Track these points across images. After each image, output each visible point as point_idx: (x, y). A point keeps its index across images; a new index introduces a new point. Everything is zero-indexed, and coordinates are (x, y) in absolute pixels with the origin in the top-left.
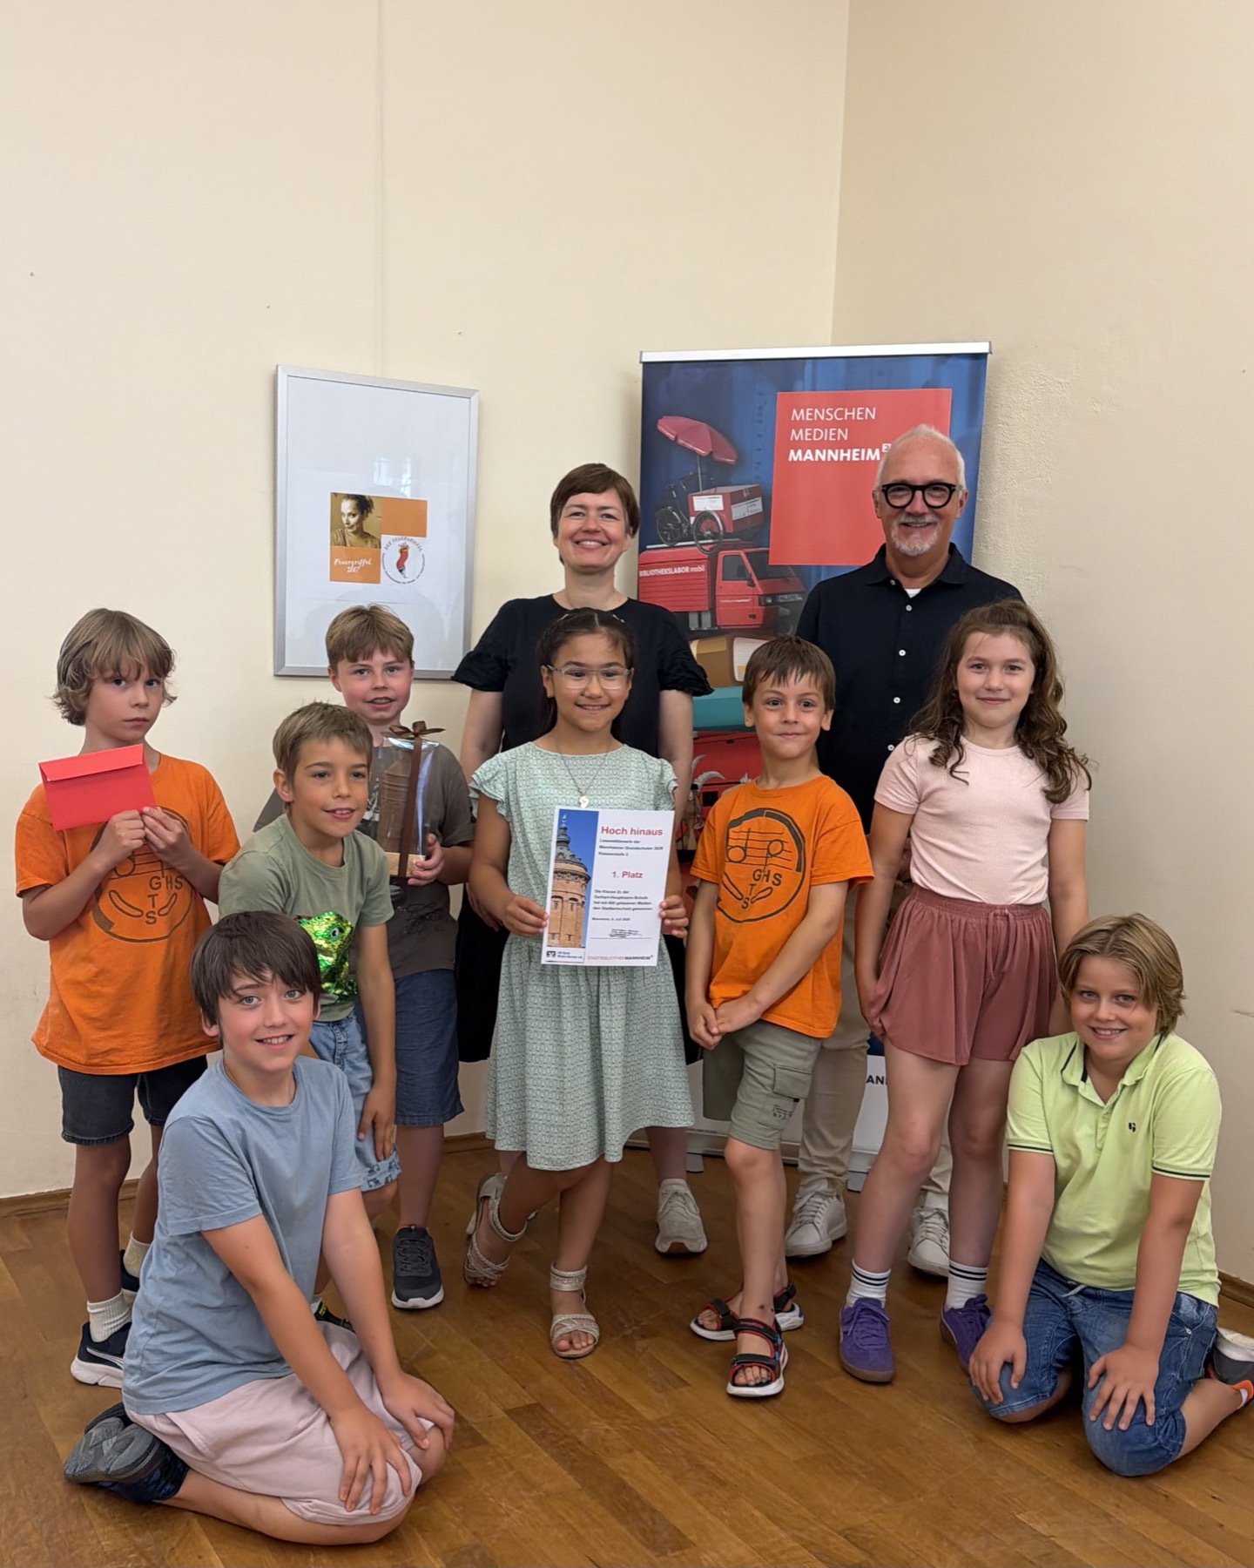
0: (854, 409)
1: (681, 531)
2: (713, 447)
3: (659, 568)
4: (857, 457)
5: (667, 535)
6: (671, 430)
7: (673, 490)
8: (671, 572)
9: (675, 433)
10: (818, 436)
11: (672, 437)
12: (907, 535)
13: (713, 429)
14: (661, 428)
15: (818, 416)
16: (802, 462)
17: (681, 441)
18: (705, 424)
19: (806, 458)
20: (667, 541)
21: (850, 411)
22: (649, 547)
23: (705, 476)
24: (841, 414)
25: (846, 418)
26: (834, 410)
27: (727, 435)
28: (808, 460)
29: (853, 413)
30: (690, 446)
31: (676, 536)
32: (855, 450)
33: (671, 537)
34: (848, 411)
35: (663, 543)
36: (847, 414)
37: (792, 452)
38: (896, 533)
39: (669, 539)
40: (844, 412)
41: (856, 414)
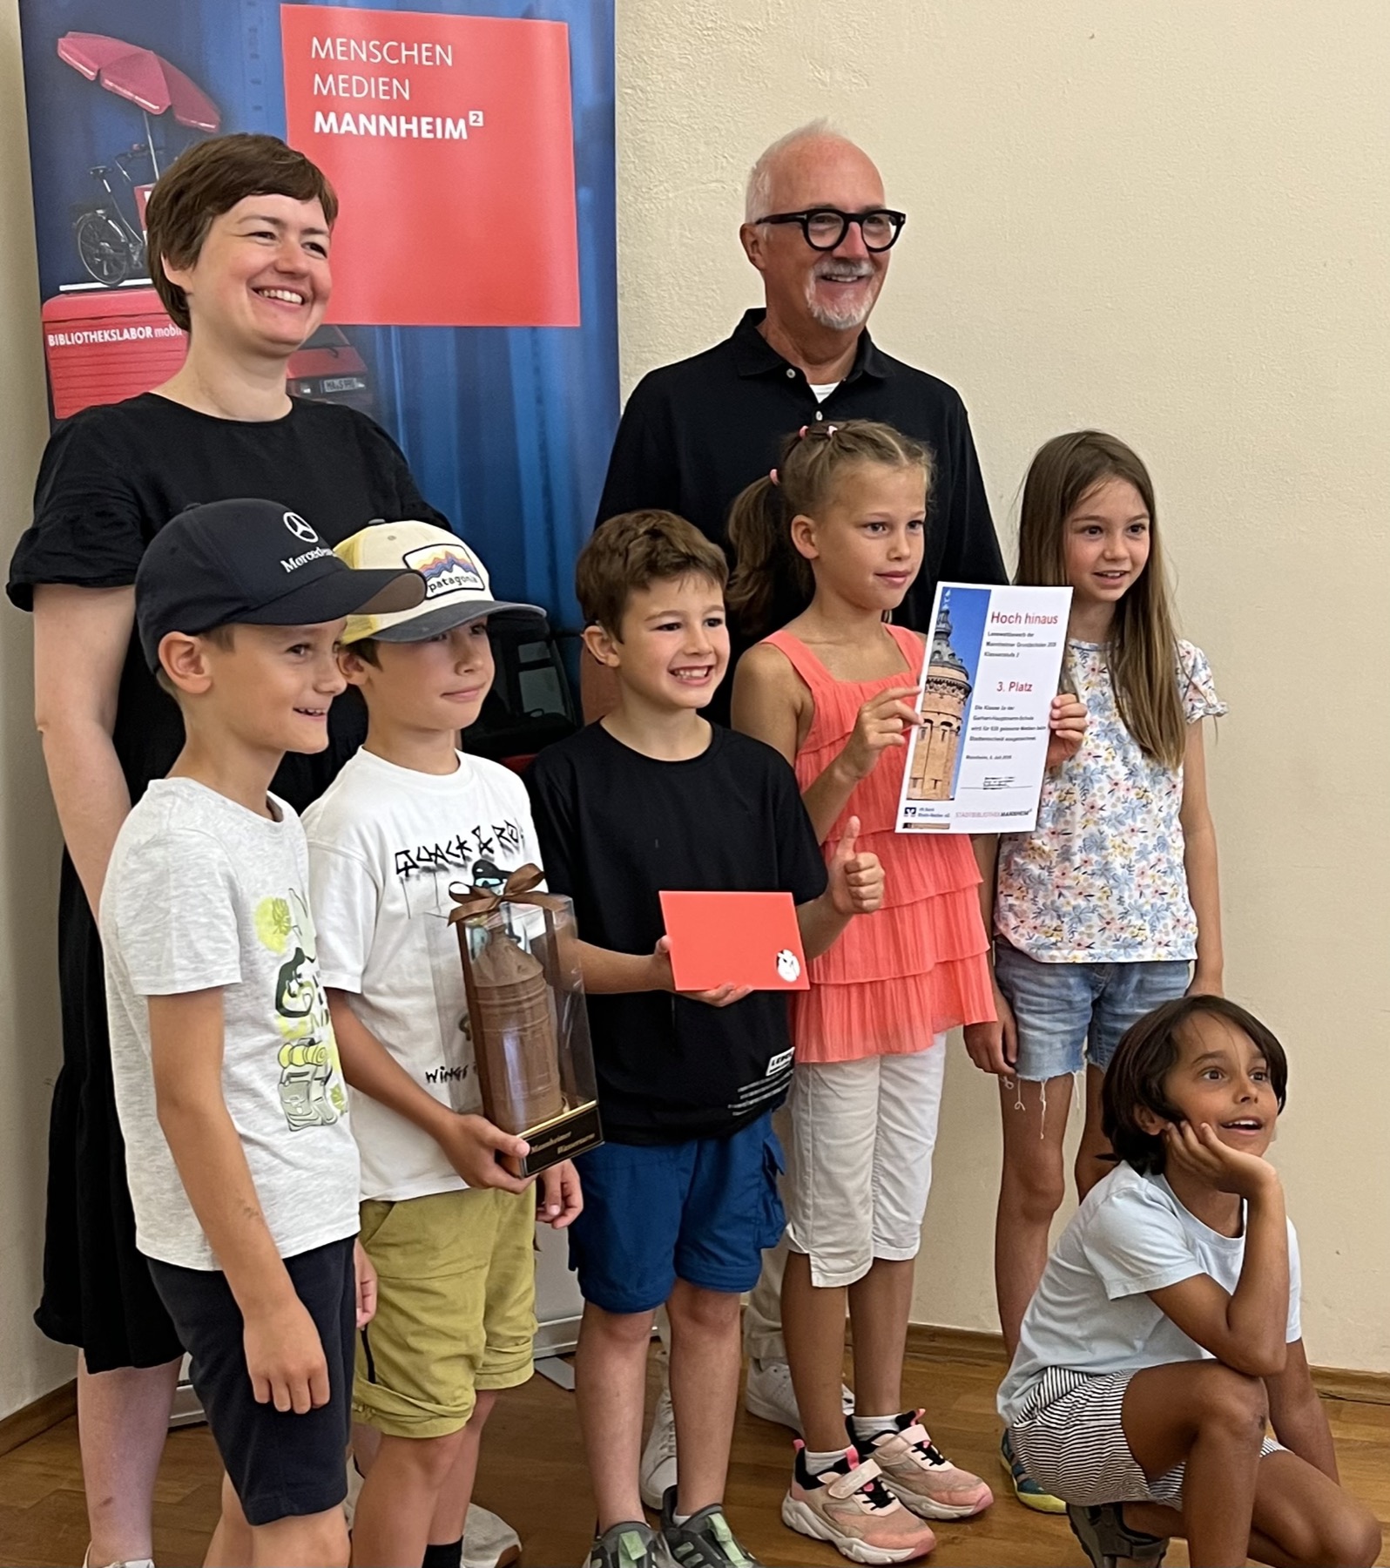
0: (416, 46)
1: (129, 256)
2: (171, 99)
3: (93, 329)
4: (429, 131)
5: (101, 264)
6: (84, 58)
7: (103, 177)
8: (116, 338)
9: (97, 67)
10: (360, 89)
11: (91, 74)
12: (833, 296)
13: (166, 62)
14: (63, 54)
15: (356, 54)
16: (338, 135)
17: (108, 83)
18: (152, 52)
19: (344, 128)
20: (104, 279)
21: (409, 48)
22: (63, 288)
23: (161, 152)
24: (394, 53)
25: (404, 61)
26: (384, 45)
27: (198, 77)
28: (348, 133)
29: (415, 53)
30: (128, 94)
31: (121, 268)
32: (424, 120)
33: (109, 269)
34: (407, 50)
35: (95, 281)
36: (404, 53)
37: (319, 117)
38: (813, 292)
39: (106, 273)
40: (399, 47)
41: (420, 54)
